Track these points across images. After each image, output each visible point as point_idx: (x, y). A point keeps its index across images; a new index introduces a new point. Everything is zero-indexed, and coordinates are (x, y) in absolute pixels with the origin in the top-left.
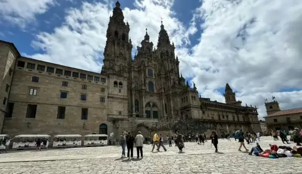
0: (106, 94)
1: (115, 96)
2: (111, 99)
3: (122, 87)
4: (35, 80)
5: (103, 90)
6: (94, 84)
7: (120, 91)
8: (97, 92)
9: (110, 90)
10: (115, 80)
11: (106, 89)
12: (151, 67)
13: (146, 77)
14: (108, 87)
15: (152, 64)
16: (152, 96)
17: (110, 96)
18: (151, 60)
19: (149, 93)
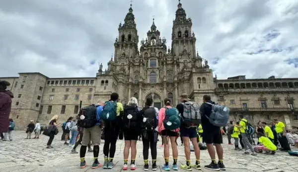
0: (93, 92)
1: (101, 93)
2: (97, 96)
3: (107, 85)
4: (53, 90)
5: (91, 90)
6: (85, 86)
7: (105, 89)
8: (86, 92)
9: (97, 89)
10: (102, 79)
11: (94, 89)
12: (153, 56)
13: (148, 69)
14: (95, 87)
15: (156, 53)
16: (153, 87)
17: (97, 93)
18: (155, 49)
19: (149, 84)
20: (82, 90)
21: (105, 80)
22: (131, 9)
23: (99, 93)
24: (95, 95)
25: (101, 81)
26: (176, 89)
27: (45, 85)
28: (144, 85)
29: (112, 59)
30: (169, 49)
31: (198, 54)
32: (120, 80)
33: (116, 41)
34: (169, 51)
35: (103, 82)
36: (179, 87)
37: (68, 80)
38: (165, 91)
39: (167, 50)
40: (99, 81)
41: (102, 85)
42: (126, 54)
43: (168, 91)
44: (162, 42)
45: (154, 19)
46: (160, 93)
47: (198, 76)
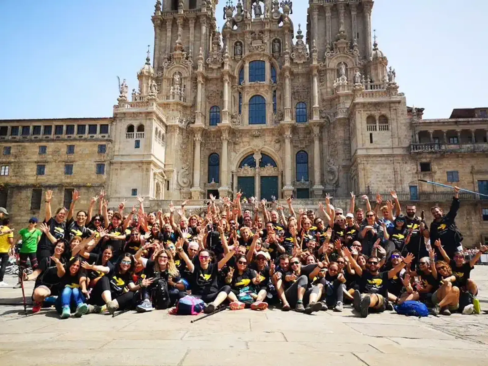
1: (126, 158)
3: (142, 135)
5: (102, 149)
6: (86, 140)
7: (137, 146)
8: (92, 155)
10: (128, 123)
11: (108, 146)
14: (112, 142)
16: (256, 137)
18: (261, 32)
20: (79, 149)
21: (136, 124)
25: (126, 126)
26: (317, 143)
28: (235, 133)
30: (299, 32)
31: (375, 45)
33: (157, 8)
34: (300, 37)
35: (130, 129)
36: (325, 134)
38: (288, 146)
39: (296, 34)
40: (122, 126)
41: (128, 136)
43: (295, 147)
44: (281, 10)
46: (276, 151)
47: (369, 112)
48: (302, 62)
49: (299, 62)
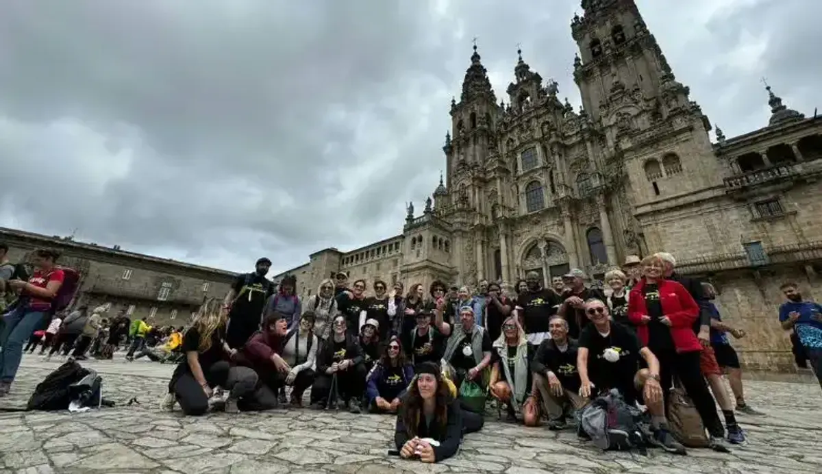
0: (399, 268)
3: (422, 246)
5: (396, 263)
7: (418, 254)
8: (390, 269)
9: (405, 259)
10: (412, 236)
11: (400, 259)
12: (529, 142)
13: (518, 178)
14: (402, 254)
15: (533, 130)
16: (537, 223)
17: (405, 268)
18: (529, 121)
19: (525, 218)
20: (383, 266)
21: (417, 236)
22: (476, 57)
23: (410, 267)
24: (403, 272)
25: (411, 240)
26: (603, 214)
27: (339, 266)
28: (513, 223)
29: (441, 182)
32: (456, 226)
33: (448, 140)
35: (414, 241)
37: (376, 248)
40: (408, 241)
41: (412, 249)
42: (470, 160)
45: (519, 52)
46: (560, 234)
47: (646, 157)
48: (575, 132)
49: (570, 134)
